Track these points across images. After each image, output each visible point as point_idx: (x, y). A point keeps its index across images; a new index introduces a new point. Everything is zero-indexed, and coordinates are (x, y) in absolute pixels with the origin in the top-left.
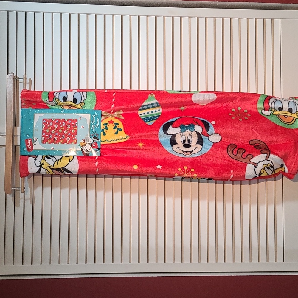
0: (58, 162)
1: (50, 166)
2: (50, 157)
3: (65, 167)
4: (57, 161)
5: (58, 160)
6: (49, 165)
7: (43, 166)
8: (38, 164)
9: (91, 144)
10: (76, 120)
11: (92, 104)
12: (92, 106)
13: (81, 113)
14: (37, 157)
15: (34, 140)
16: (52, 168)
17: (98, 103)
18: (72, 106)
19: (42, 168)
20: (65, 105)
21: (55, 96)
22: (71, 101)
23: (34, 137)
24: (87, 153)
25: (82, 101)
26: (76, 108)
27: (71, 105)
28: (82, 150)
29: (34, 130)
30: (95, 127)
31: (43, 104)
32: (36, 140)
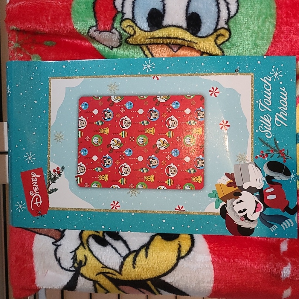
0: (138, 259)
1: (108, 270)
2: (108, 238)
3: (163, 278)
4: (132, 256)
5: (137, 252)
6: (106, 267)
7: (83, 270)
8: (68, 263)
9: (261, 191)
10: (200, 100)
11: (261, 34)
12: (260, 42)
13: (219, 72)
14: (62, 236)
15: (50, 173)
16: (115, 277)
17: (284, 28)
18: (181, 46)
19: (80, 278)
20: (155, 41)
21: (120, 9)
22: (180, 27)
23: (51, 163)
24: (245, 224)
25: (222, 23)
26: (198, 51)
27: (179, 41)
28: (223, 211)
29: (52, 137)
30: (273, 122)
31: (79, 42)
32: (58, 172)
